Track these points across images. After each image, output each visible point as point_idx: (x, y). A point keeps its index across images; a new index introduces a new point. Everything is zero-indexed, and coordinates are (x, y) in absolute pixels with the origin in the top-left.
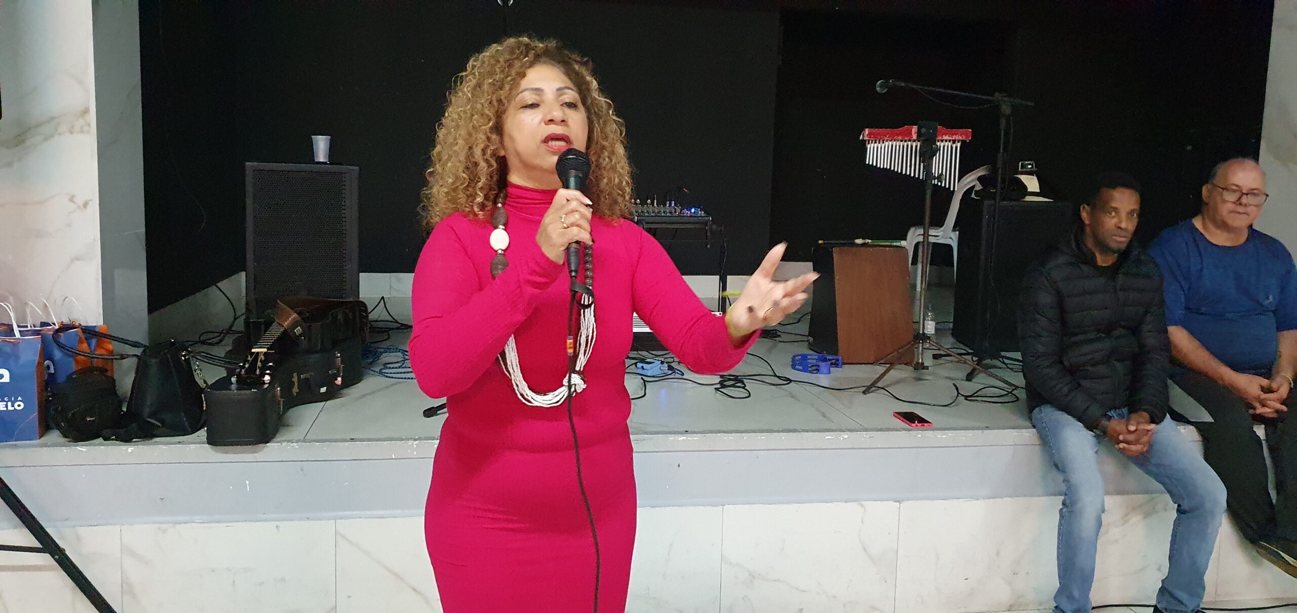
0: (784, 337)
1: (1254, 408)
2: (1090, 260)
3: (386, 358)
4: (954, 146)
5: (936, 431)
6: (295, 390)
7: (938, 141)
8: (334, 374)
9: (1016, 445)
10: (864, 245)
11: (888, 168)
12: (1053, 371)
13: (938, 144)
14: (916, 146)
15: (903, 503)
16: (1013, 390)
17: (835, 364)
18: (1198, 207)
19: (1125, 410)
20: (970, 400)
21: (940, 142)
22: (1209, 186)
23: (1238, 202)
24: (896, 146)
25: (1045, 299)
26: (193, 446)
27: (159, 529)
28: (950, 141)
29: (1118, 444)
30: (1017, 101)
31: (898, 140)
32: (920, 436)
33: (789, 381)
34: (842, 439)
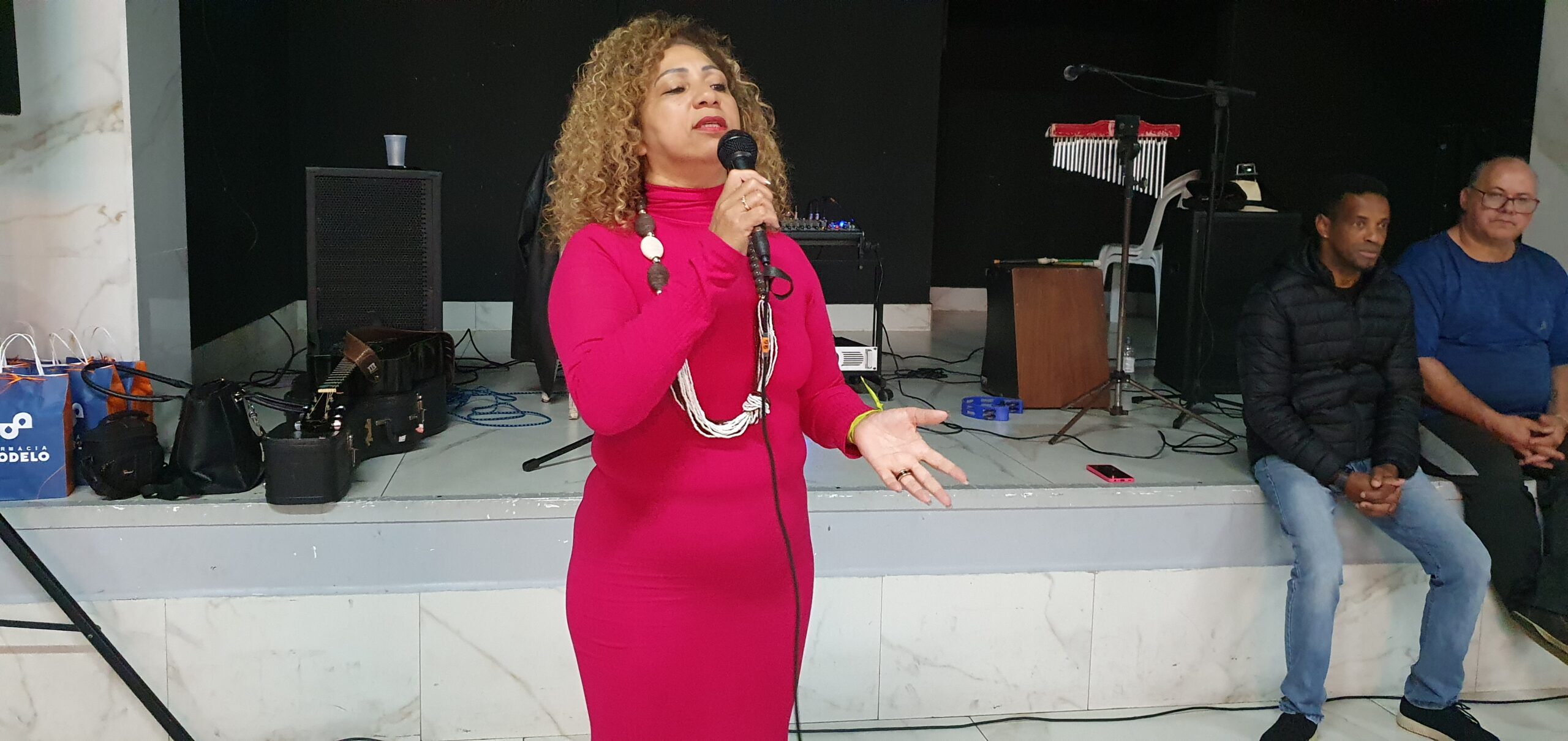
0: (951, 378)
1: (1523, 457)
2: (1327, 281)
3: (474, 401)
4: (1159, 144)
5: (1138, 488)
6: (369, 439)
7: (1140, 139)
8: (415, 419)
9: (1235, 504)
10: (1050, 265)
11: (1080, 171)
12: (1281, 415)
13: (1140, 142)
14: (1114, 145)
15: (1099, 574)
16: (1230, 439)
17: (1014, 409)
18: (1455, 216)
19: (1367, 462)
20: (1177, 451)
21: (1142, 139)
22: (1468, 189)
23: (1502, 210)
24: (1089, 145)
25: (1271, 327)
26: (250, 505)
27: (210, 602)
28: (1154, 138)
29: (1359, 502)
30: (1235, 89)
31: (1091, 138)
32: (1119, 493)
33: (961, 429)
34: (1025, 496)
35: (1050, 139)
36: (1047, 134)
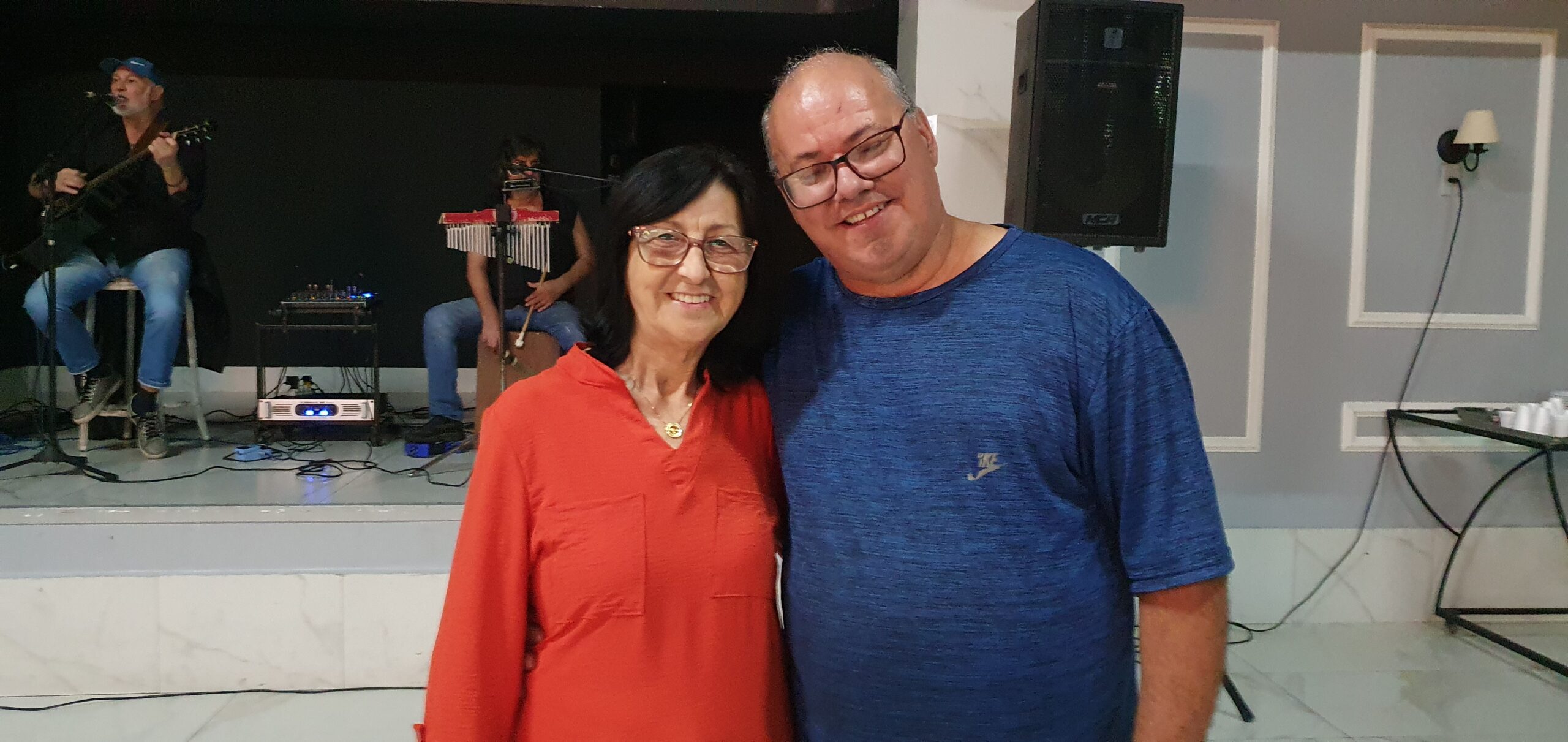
7: (516, 223)
13: (517, 226)
31: (479, 223)
32: (360, 510)
35: (443, 225)
36: (440, 222)
